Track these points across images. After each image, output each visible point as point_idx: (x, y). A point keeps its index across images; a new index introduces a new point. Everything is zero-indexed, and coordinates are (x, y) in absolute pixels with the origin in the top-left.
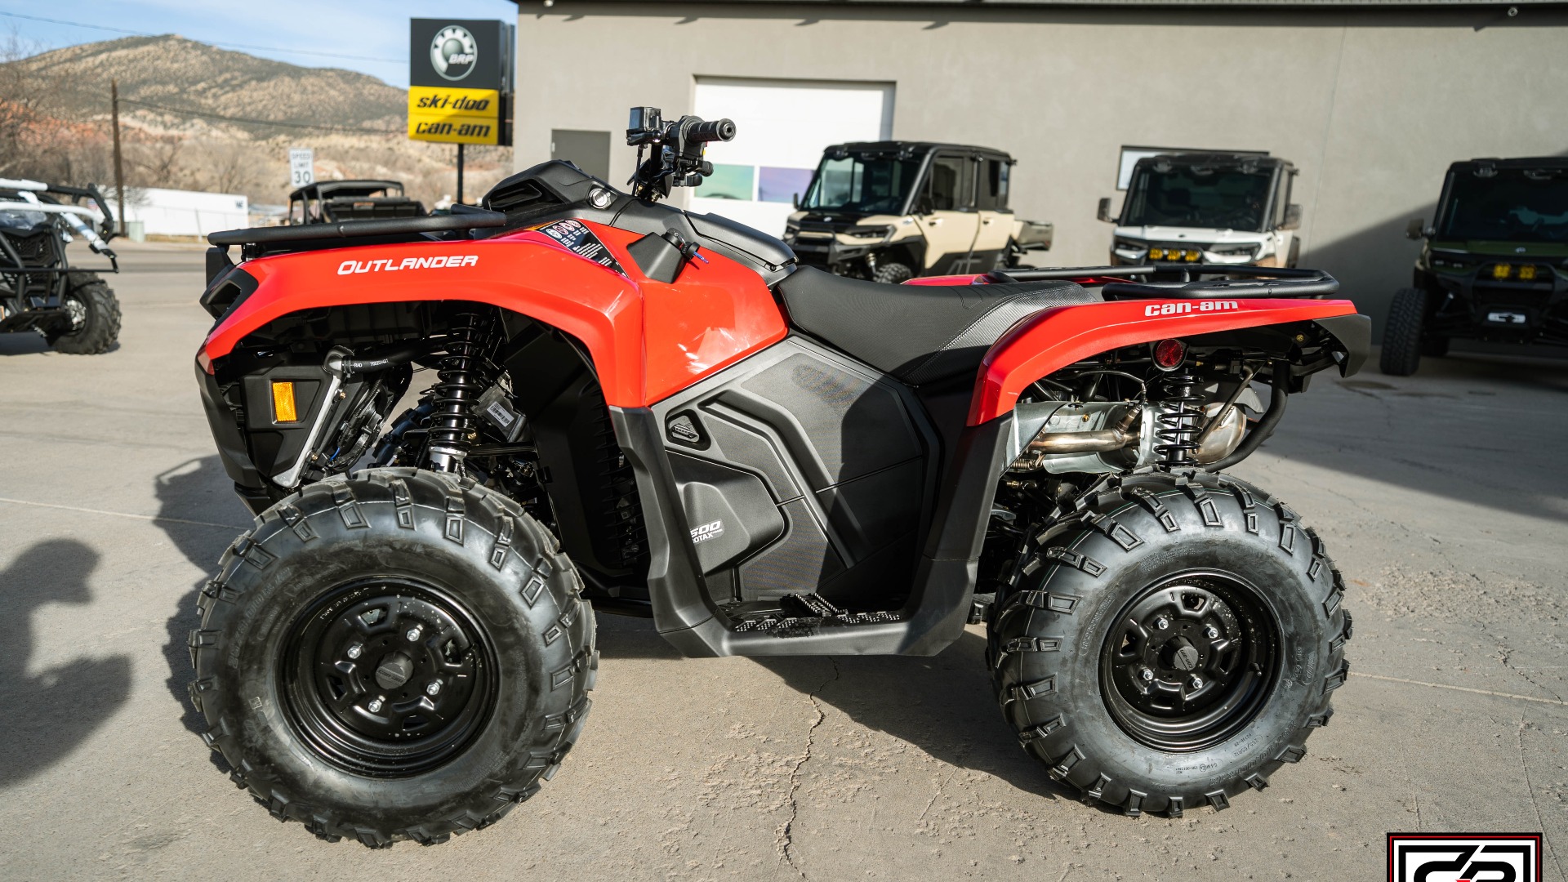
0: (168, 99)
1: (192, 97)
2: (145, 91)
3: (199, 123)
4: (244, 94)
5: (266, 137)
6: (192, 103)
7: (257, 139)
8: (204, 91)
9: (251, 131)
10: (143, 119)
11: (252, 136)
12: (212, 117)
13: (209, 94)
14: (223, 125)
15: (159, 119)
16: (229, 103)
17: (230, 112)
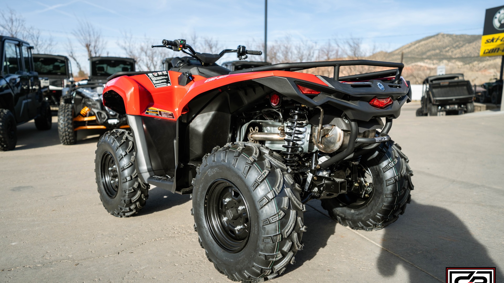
0: (436, 55)
1: (444, 53)
2: (428, 54)
3: (445, 61)
4: (463, 49)
5: (469, 63)
6: (443, 55)
7: (466, 64)
8: (449, 50)
9: (463, 62)
10: (427, 63)
11: (464, 63)
12: (450, 59)
13: (450, 51)
14: (454, 61)
15: (432, 62)
16: (457, 53)
17: (457, 56)
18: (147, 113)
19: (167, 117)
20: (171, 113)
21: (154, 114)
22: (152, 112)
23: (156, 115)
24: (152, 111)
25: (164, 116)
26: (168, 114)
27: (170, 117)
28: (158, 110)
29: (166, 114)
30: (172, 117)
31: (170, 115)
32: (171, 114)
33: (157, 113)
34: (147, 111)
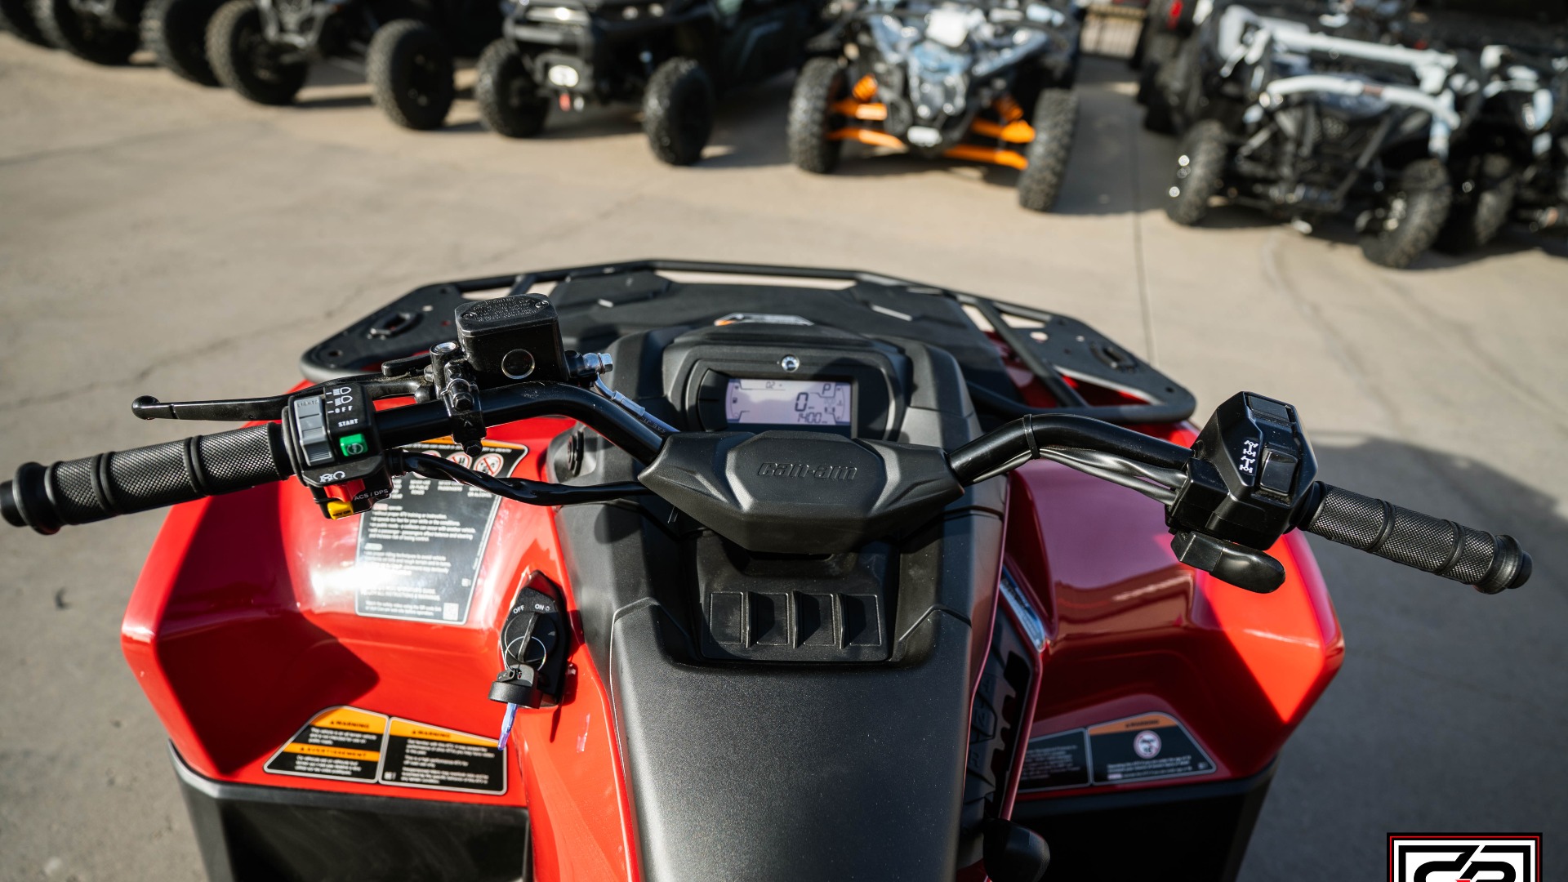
18: (287, 761)
19: (443, 783)
20: (490, 749)
21: (342, 768)
22: (330, 752)
23: (354, 774)
24: (337, 744)
25: (421, 778)
26: (457, 763)
27: (470, 778)
28: (388, 726)
29: (443, 758)
30: (482, 778)
31: (476, 764)
32: (490, 755)
33: (369, 756)
34: (289, 746)
